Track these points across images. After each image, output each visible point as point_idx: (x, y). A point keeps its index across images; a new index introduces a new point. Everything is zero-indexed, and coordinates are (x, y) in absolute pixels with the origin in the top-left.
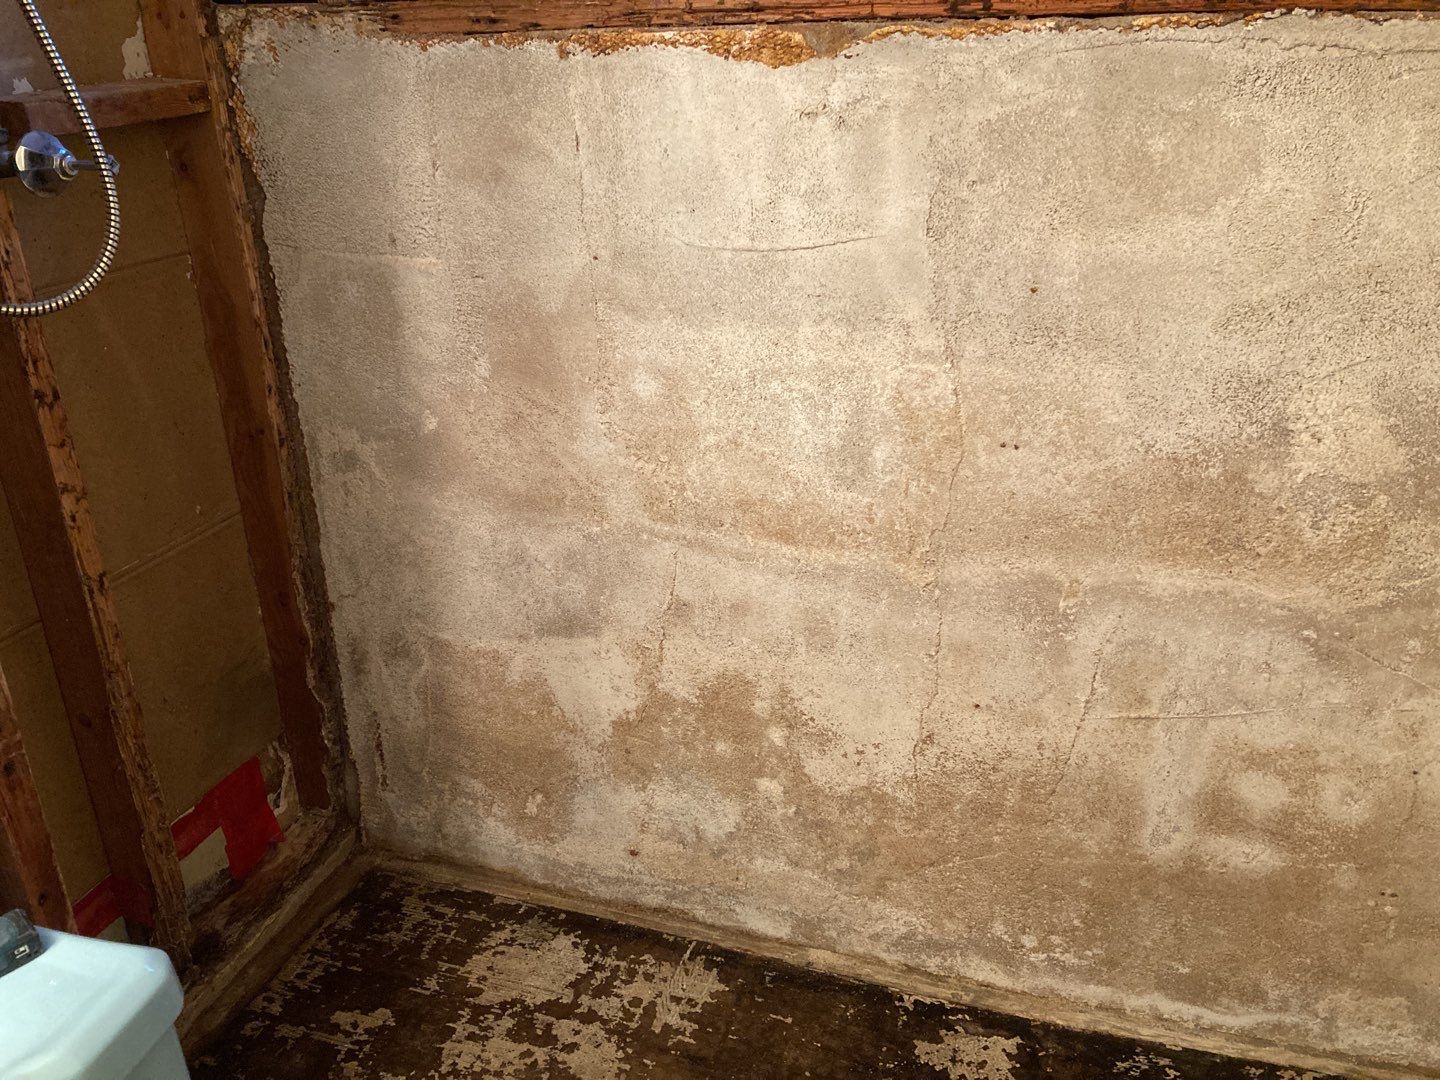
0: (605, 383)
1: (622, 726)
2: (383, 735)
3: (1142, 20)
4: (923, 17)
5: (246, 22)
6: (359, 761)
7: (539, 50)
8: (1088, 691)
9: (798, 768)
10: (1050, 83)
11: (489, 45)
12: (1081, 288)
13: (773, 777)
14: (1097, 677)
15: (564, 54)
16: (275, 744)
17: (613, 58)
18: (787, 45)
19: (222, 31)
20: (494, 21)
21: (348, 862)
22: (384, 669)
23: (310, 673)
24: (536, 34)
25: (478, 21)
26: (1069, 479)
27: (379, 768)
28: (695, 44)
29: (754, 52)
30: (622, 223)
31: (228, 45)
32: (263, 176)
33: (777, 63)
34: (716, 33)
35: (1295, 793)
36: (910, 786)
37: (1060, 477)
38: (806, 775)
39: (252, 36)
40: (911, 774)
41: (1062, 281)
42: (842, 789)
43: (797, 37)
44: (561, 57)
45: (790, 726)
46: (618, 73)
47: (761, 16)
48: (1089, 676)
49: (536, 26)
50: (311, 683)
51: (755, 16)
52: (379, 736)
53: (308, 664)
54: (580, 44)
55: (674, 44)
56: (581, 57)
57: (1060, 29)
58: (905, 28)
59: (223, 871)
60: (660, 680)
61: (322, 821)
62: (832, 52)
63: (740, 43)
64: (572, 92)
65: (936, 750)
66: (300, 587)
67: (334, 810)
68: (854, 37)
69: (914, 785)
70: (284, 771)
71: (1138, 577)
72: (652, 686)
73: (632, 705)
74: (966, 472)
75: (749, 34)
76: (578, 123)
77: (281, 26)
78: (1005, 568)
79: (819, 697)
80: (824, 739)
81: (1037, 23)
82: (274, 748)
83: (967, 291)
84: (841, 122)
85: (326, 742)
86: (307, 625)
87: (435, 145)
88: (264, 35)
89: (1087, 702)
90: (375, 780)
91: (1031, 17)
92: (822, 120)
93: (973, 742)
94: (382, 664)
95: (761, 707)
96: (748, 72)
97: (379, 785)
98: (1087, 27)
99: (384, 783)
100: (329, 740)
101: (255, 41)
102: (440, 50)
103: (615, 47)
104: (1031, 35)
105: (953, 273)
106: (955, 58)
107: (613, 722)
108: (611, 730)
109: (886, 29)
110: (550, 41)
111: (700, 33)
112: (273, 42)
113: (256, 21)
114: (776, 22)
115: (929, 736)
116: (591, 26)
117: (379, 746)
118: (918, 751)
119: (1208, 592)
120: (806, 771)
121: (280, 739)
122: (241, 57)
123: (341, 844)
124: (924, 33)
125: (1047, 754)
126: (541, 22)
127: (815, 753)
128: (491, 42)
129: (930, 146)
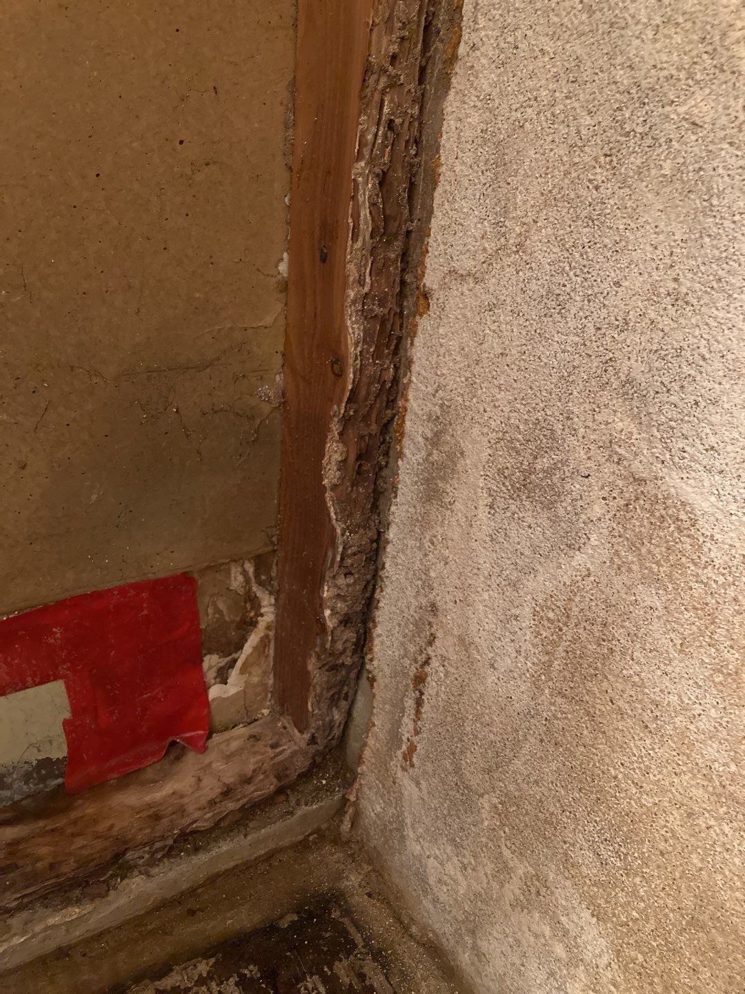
2: (435, 663)
6: (381, 681)
16: (250, 568)
21: (303, 846)
22: (483, 513)
23: (334, 452)
27: (407, 722)
50: (331, 475)
52: (427, 662)
53: (335, 428)
59: (46, 763)
61: (288, 749)
66: (365, 213)
67: (313, 740)
70: (254, 624)
82: (245, 573)
85: (327, 613)
86: (353, 329)
90: (394, 738)
94: (485, 500)
97: (399, 753)
99: (408, 756)
100: (334, 612)
117: (420, 680)
121: (261, 563)
123: (304, 809)
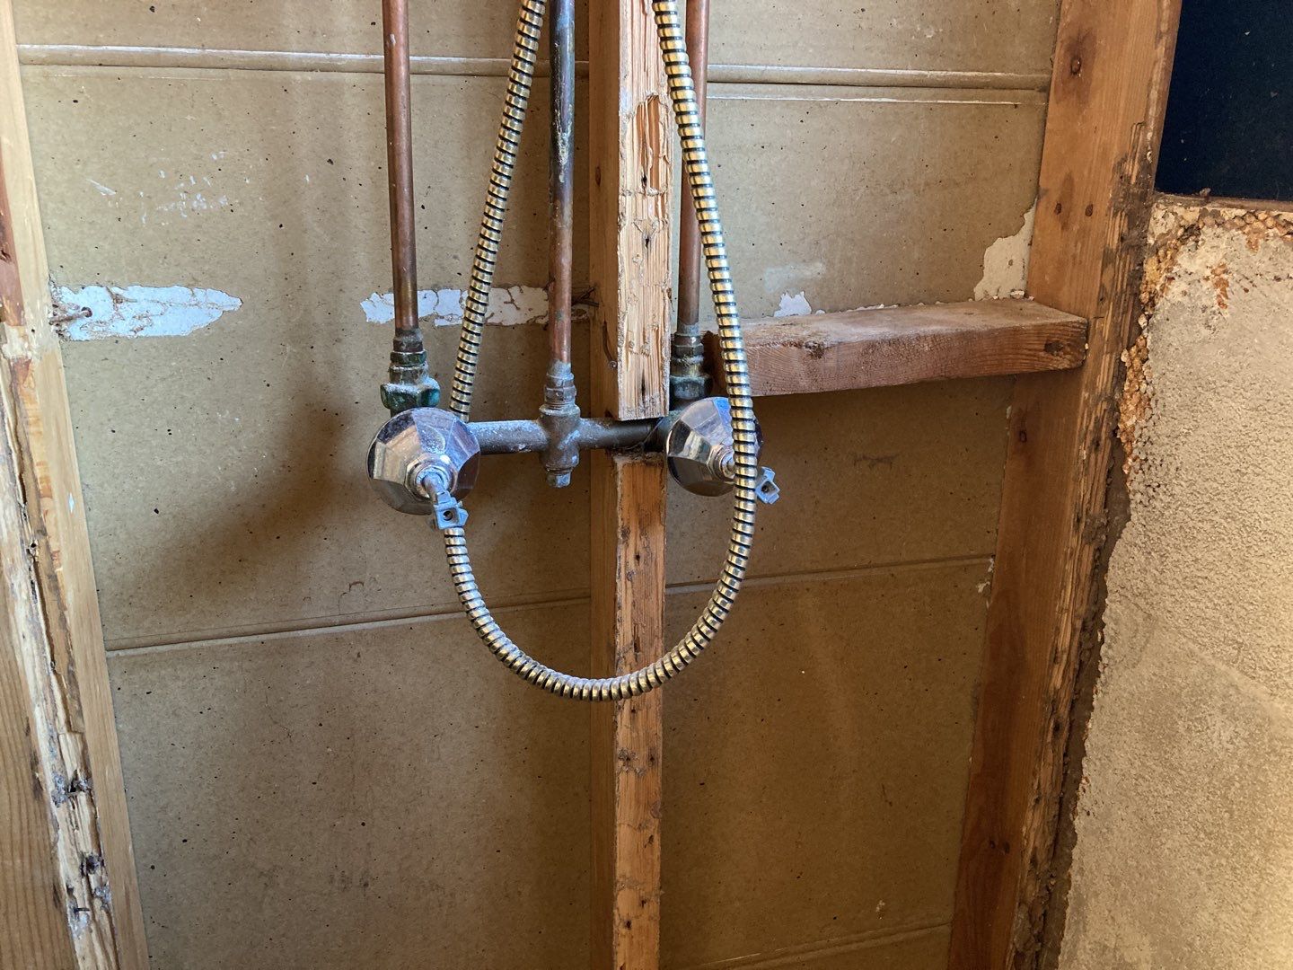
5: (1192, 231)
19: (1151, 241)
39: (1191, 257)
77: (1252, 246)
88: (1214, 259)
101: (1195, 266)
112: (1225, 272)
113: (1207, 233)
122: (1163, 288)
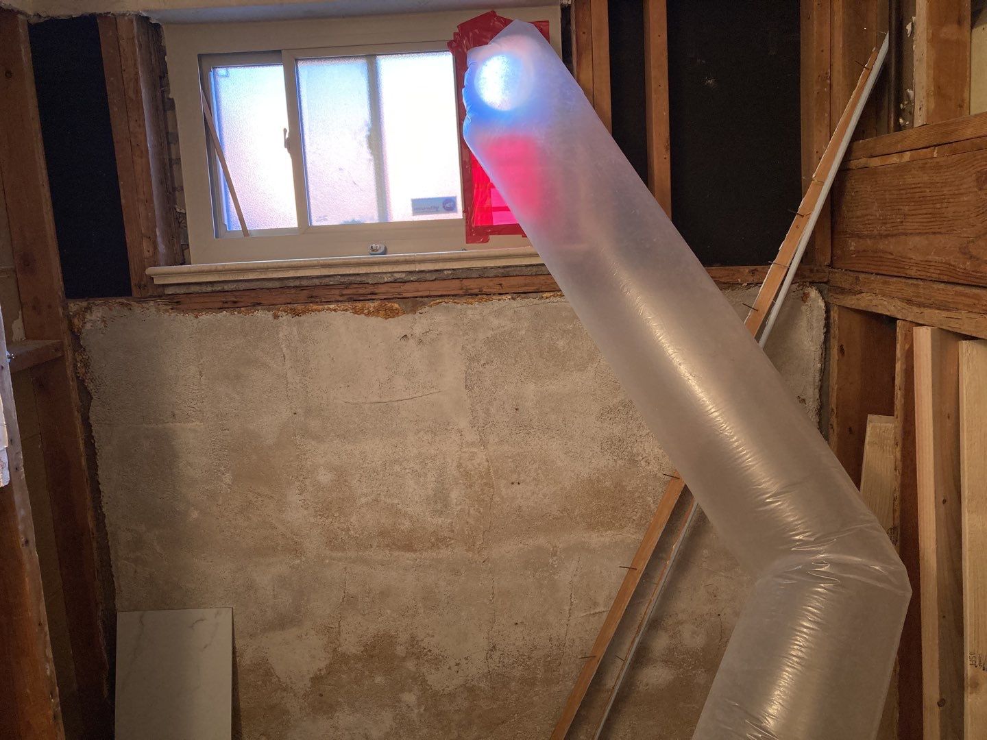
0: (301, 478)
1: (317, 679)
3: (545, 295)
4: (453, 295)
5: (88, 309)
7: (261, 315)
8: (569, 604)
9: (424, 681)
10: (512, 321)
11: (234, 314)
12: (538, 406)
13: (410, 691)
14: (572, 595)
15: (276, 317)
17: (303, 318)
18: (391, 309)
19: (72, 314)
20: (235, 302)
24: (260, 308)
25: (226, 302)
26: (545, 496)
28: (346, 310)
29: (376, 312)
30: (310, 395)
31: (76, 321)
32: (91, 387)
33: (387, 317)
34: (356, 304)
35: (672, 637)
36: (487, 678)
37: (541, 496)
38: (428, 685)
39: (91, 316)
40: (486, 671)
41: (529, 404)
42: (450, 688)
43: (396, 306)
44: (275, 318)
45: (418, 658)
46: (306, 324)
47: (376, 297)
48: (568, 596)
49: (259, 304)
51: (374, 297)
54: (285, 312)
55: (335, 310)
56: (285, 318)
57: (513, 298)
58: (446, 300)
60: (340, 646)
62: (414, 311)
63: (368, 309)
64: (280, 335)
65: (498, 653)
66: (101, 629)
68: (423, 305)
69: (489, 677)
71: (583, 539)
72: (335, 650)
73: (323, 665)
74: (497, 499)
75: (372, 305)
76: (284, 349)
77: (110, 309)
78: (521, 545)
79: (433, 636)
80: (437, 661)
81: (503, 297)
83: (487, 412)
84: (421, 341)
87: (201, 364)
88: (99, 315)
89: (570, 610)
91: (500, 294)
92: (411, 341)
93: (517, 644)
95: (400, 650)
96: (373, 321)
98: (525, 298)
101: (93, 318)
102: (206, 317)
103: (304, 312)
104: (501, 302)
105: (480, 404)
106: (469, 312)
107: (312, 678)
108: (310, 684)
109: (438, 301)
110: (269, 311)
111: (348, 305)
112: (105, 318)
113: (94, 308)
114: (385, 299)
115: (494, 647)
116: (290, 303)
118: (489, 656)
119: (616, 542)
120: (428, 683)
122: (83, 326)
124: (455, 302)
125: (555, 643)
126: (262, 302)
127: (433, 671)
128: (236, 313)
129: (463, 350)
